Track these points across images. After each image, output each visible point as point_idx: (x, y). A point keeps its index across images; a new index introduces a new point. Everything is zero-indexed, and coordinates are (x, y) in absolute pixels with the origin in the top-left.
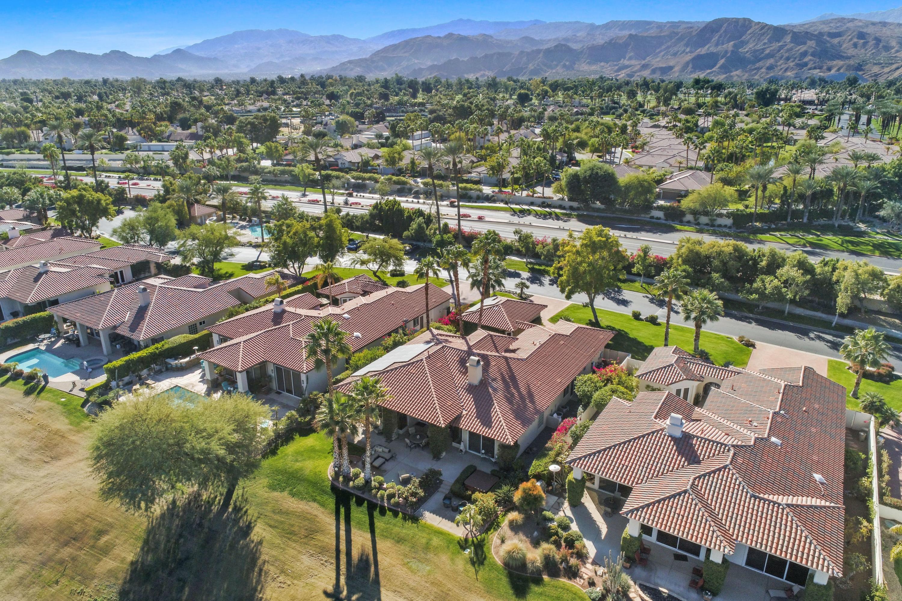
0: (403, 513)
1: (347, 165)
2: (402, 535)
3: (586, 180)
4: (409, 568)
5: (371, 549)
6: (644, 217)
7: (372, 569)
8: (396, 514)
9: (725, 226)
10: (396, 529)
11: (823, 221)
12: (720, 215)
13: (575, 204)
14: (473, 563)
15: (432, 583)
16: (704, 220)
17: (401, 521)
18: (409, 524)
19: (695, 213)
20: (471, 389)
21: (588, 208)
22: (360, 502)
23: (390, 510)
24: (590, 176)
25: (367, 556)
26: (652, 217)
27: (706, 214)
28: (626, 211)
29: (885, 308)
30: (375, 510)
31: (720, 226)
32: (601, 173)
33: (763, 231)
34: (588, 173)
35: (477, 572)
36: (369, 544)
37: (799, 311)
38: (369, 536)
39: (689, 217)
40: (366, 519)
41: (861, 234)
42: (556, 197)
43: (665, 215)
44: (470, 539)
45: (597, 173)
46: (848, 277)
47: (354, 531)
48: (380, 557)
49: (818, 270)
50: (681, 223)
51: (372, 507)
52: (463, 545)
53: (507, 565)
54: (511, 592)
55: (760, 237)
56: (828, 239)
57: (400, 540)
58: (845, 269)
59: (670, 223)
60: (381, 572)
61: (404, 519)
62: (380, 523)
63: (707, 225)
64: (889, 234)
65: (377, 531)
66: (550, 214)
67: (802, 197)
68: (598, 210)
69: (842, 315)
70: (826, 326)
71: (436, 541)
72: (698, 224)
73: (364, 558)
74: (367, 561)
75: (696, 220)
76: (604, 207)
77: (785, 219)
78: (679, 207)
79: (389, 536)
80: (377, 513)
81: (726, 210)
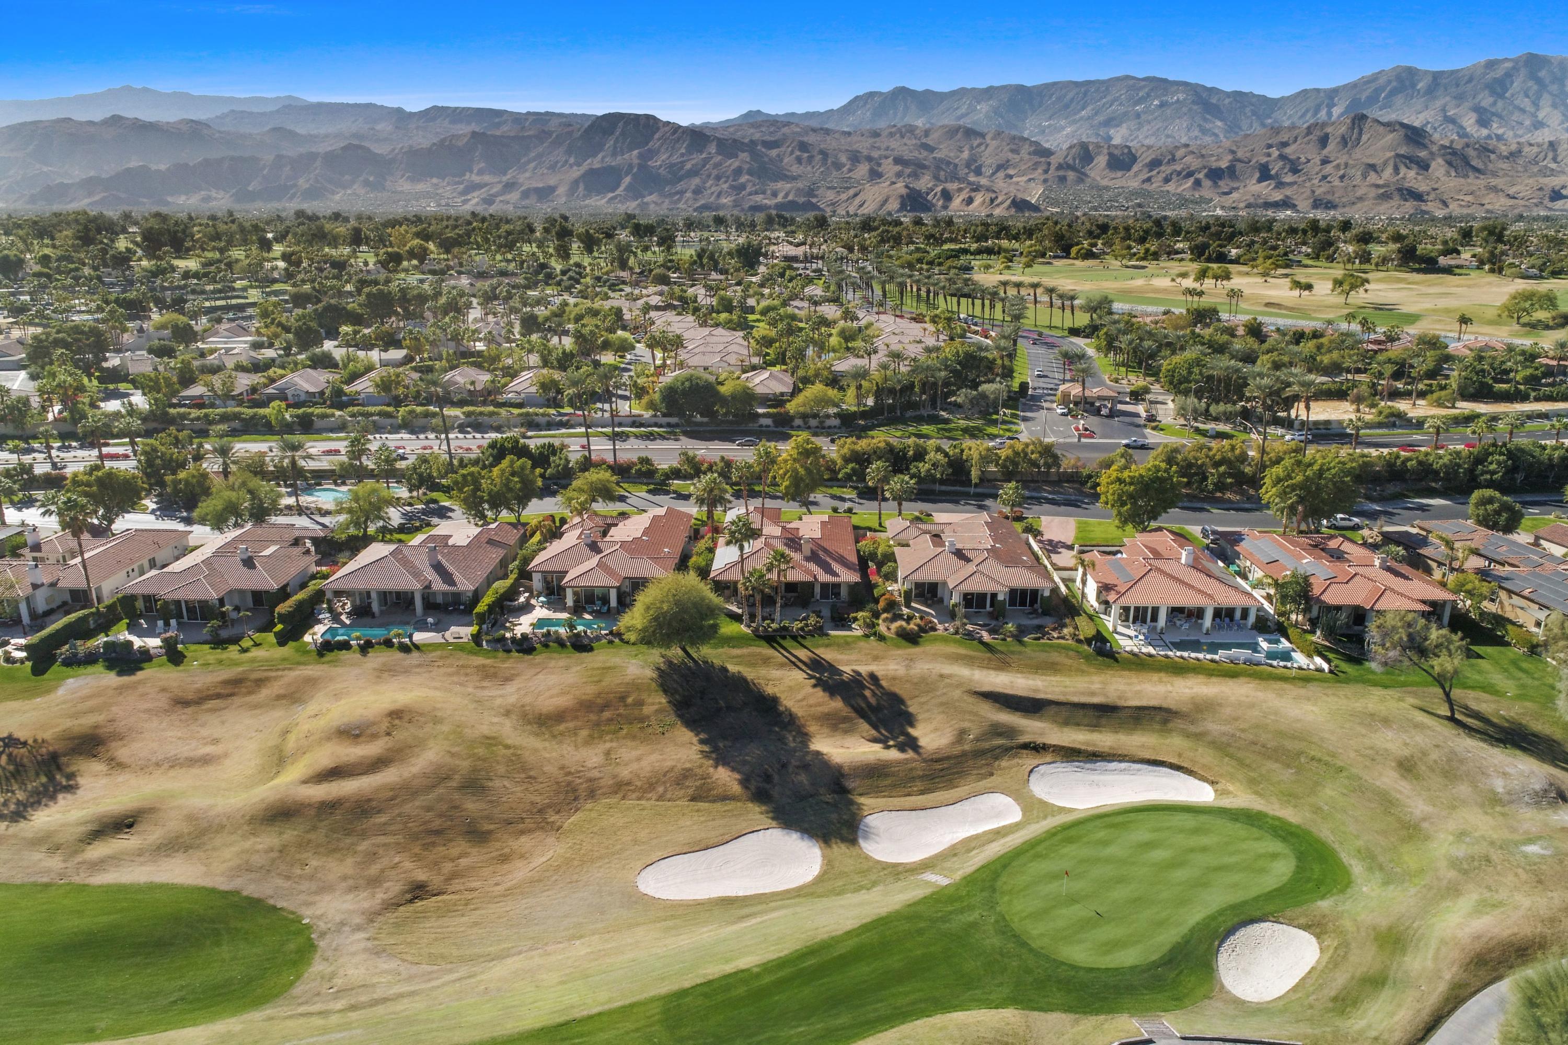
0: (817, 634)
1: (303, 397)
3: (685, 393)
4: (845, 654)
5: (813, 655)
6: (751, 426)
8: (813, 636)
9: (836, 427)
10: (820, 642)
11: (909, 414)
12: (828, 416)
13: (674, 420)
14: (881, 641)
15: (866, 655)
16: (813, 422)
17: (820, 637)
18: (825, 637)
19: (804, 416)
20: (807, 559)
21: (689, 422)
22: (784, 638)
23: (807, 635)
26: (761, 426)
27: (814, 416)
28: (731, 422)
29: (999, 476)
30: (797, 638)
31: (830, 427)
32: (701, 383)
33: (872, 428)
34: (687, 384)
35: (886, 643)
36: (809, 653)
37: (943, 488)
38: (805, 650)
39: (798, 422)
40: (795, 643)
41: (947, 421)
42: (647, 414)
43: (774, 422)
44: (868, 634)
46: (976, 456)
47: (792, 651)
48: (822, 656)
49: (951, 453)
50: (792, 428)
51: (794, 637)
52: (866, 636)
53: (898, 635)
54: (910, 644)
55: (871, 433)
56: (926, 429)
57: (827, 646)
58: (970, 449)
59: (780, 429)
62: (806, 643)
63: (817, 427)
64: (967, 418)
65: (809, 647)
66: (651, 434)
67: (892, 391)
68: (701, 424)
69: (976, 485)
70: (967, 496)
72: (809, 428)
73: (813, 660)
74: (816, 660)
75: (806, 423)
76: (705, 420)
77: (883, 414)
78: (787, 413)
79: (818, 647)
80: (800, 639)
81: (832, 411)
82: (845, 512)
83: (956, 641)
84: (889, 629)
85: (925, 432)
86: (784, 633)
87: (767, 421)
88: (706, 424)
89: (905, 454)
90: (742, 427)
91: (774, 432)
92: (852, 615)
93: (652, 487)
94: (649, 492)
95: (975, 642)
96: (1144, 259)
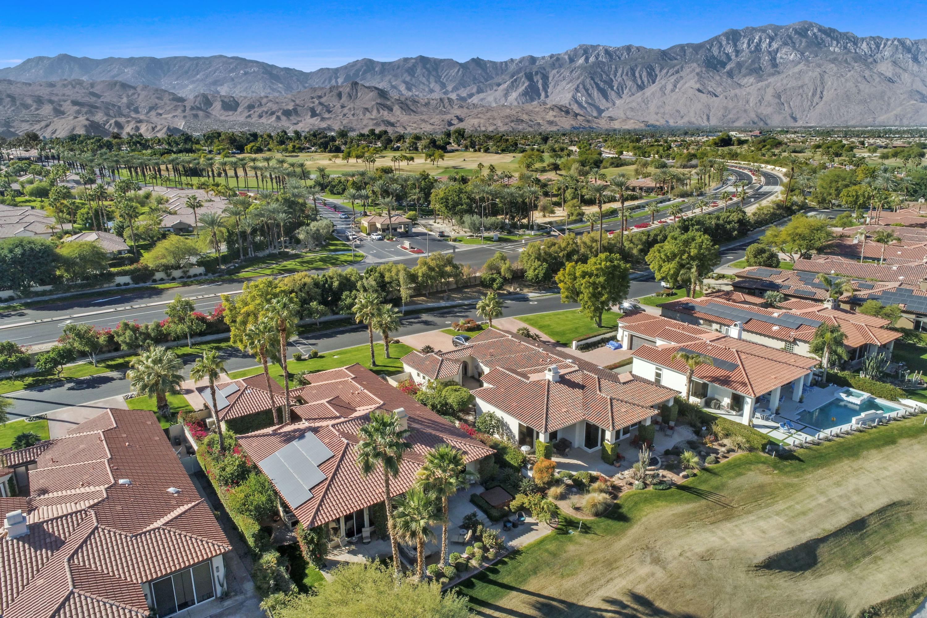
0: (506, 557)
2: (530, 567)
3: (16, 261)
4: (568, 575)
5: (531, 597)
6: (106, 286)
7: (555, 603)
8: (505, 563)
9: (201, 274)
10: (521, 569)
12: (190, 265)
14: (586, 532)
15: (592, 565)
16: (177, 273)
17: (513, 561)
18: (519, 558)
19: (167, 268)
21: (27, 293)
23: (496, 564)
24: (23, 255)
25: (538, 602)
26: (119, 285)
27: (178, 267)
28: (82, 286)
30: (488, 576)
31: (195, 276)
33: (238, 270)
34: (18, 251)
35: (595, 534)
36: (524, 596)
38: (514, 593)
39: (159, 275)
40: (493, 588)
41: (298, 256)
43: (132, 279)
44: (559, 526)
45: (32, 249)
46: (402, 275)
47: (501, 603)
48: (545, 593)
50: (157, 282)
51: (482, 577)
52: (562, 533)
53: (597, 514)
54: (621, 523)
57: (535, 571)
59: (142, 286)
60: (562, 598)
61: (512, 559)
62: (505, 579)
63: (182, 277)
64: (312, 251)
65: (513, 584)
67: (242, 235)
71: (551, 547)
72: (174, 279)
73: (538, 606)
74: (543, 605)
75: (168, 275)
76: (48, 288)
77: (238, 257)
78: (146, 268)
79: (525, 578)
80: (492, 576)
81: (193, 260)
82: (311, 357)
83: (659, 497)
84: (577, 509)
85: (290, 267)
86: (465, 576)
87: (126, 279)
88: (51, 292)
89: (331, 285)
90: (97, 289)
91: (134, 289)
92: (514, 504)
93: (30, 380)
94: (29, 387)
95: (673, 489)
96: (293, 151)
